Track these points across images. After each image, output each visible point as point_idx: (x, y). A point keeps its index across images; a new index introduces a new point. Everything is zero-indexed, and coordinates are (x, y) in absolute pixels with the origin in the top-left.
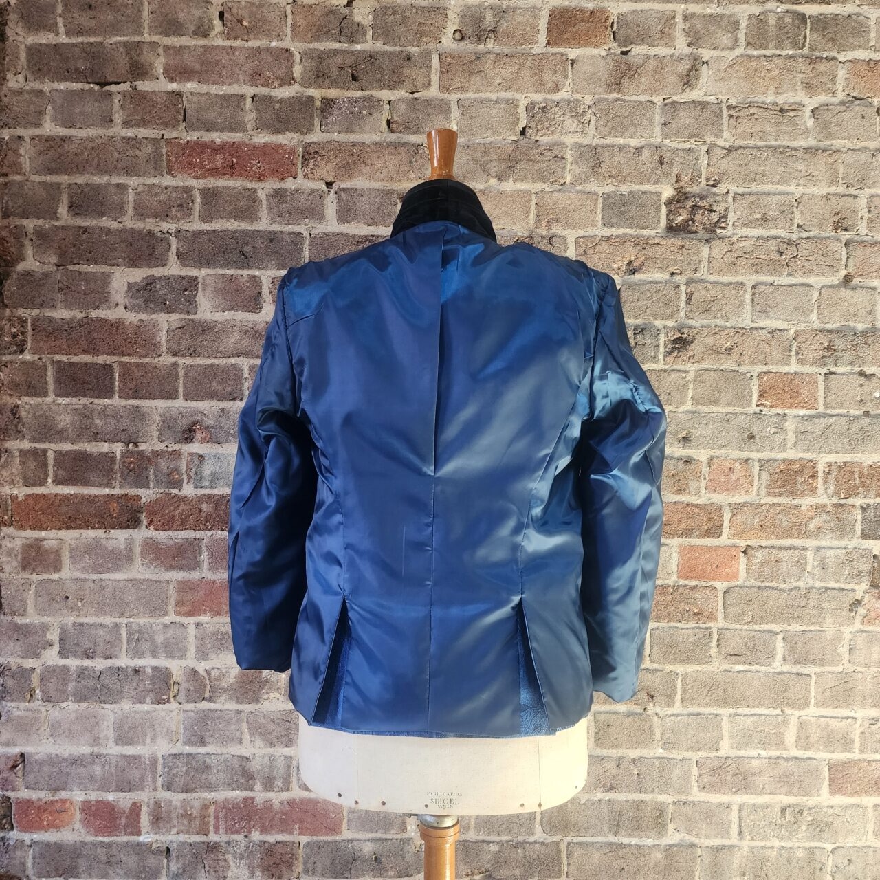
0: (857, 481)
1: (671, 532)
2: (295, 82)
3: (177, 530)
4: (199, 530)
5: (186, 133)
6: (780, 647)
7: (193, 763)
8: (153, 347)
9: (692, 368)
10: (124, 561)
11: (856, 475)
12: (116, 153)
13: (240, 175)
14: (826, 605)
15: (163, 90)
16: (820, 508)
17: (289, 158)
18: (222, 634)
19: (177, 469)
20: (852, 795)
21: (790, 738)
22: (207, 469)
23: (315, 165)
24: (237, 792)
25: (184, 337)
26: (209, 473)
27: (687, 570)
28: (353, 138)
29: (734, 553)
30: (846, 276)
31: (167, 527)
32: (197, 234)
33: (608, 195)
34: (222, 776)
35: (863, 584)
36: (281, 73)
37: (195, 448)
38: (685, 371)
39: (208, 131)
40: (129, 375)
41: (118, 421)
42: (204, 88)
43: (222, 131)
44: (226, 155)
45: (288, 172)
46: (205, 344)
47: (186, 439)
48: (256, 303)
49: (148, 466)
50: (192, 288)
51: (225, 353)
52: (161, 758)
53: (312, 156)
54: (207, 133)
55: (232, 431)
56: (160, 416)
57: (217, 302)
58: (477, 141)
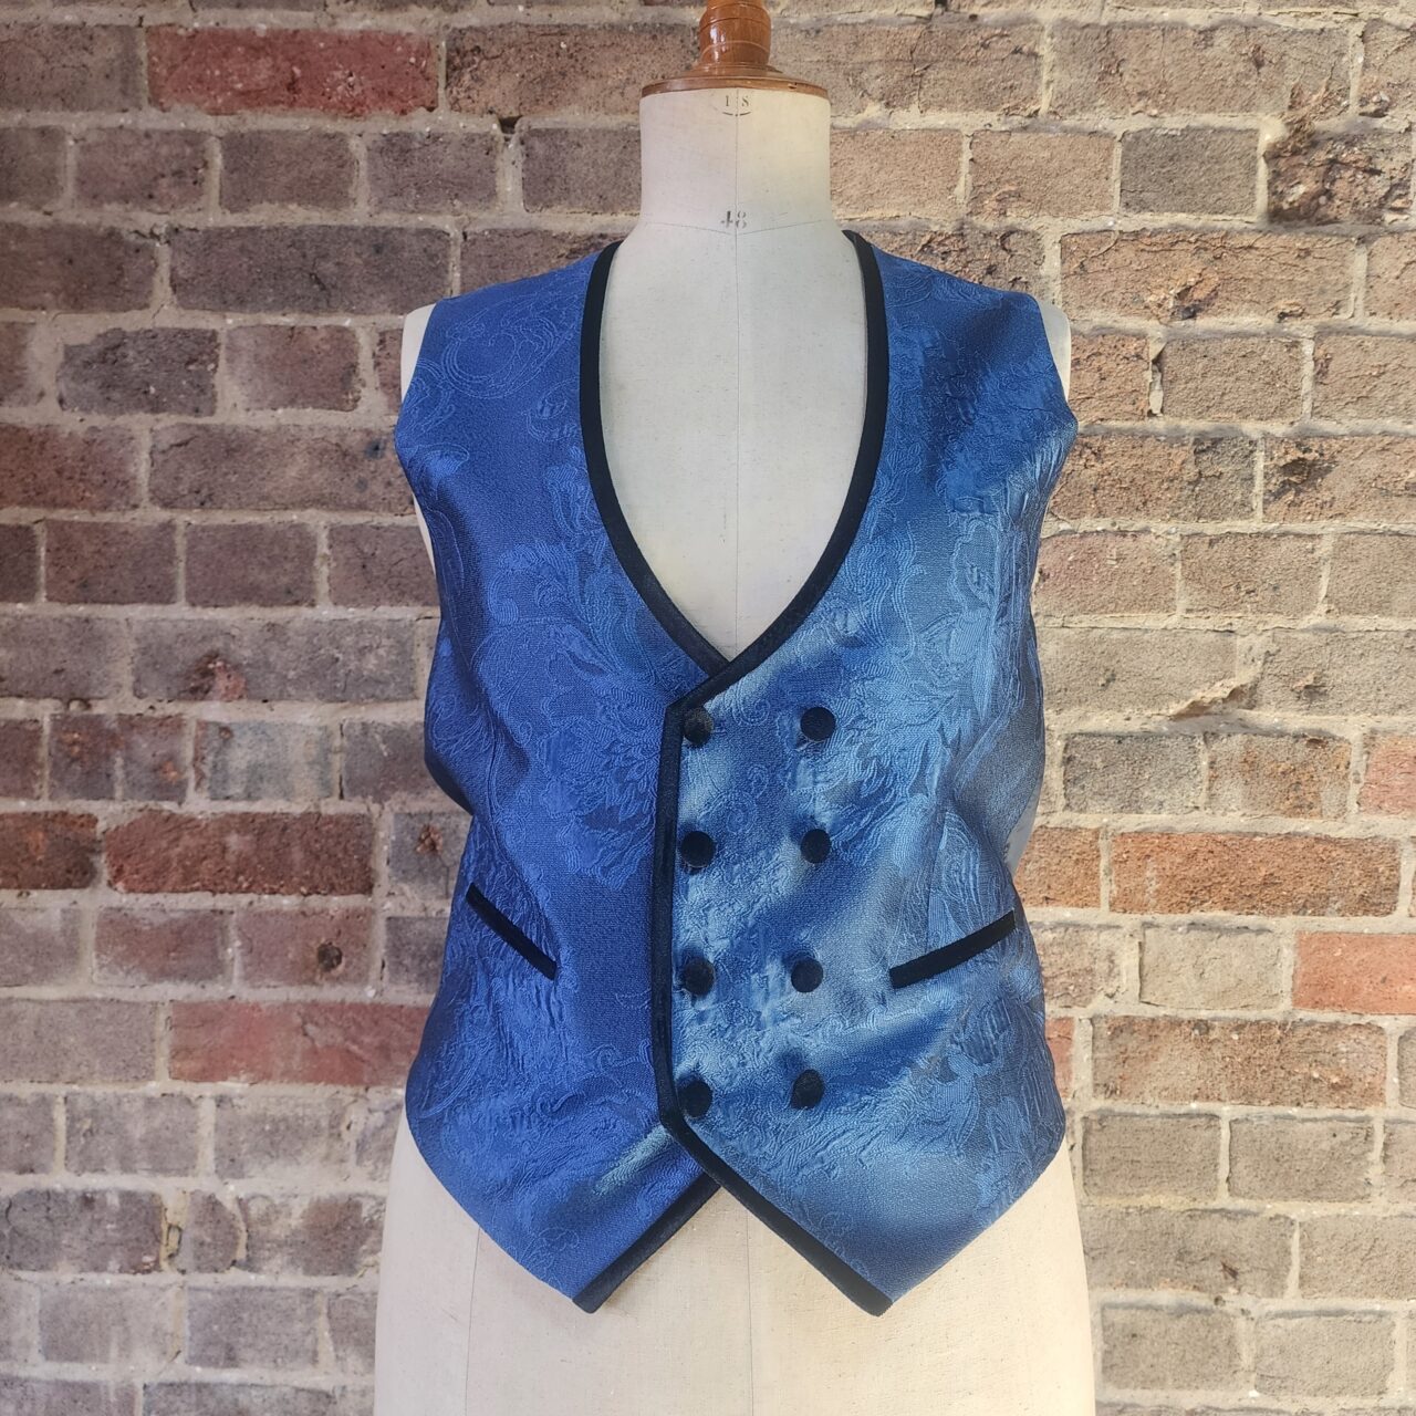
1: (1279, 902)
3: (174, 891)
4: (222, 892)
5: (190, 14)
7: (212, 1404)
8: (120, 488)
9: (1330, 528)
10: (61, 960)
12: (39, 62)
13: (311, 104)
17: (417, 65)
18: (273, 1121)
19: (172, 758)
22: (240, 757)
23: (476, 79)
25: (188, 466)
26: (243, 765)
27: (1314, 989)
28: (560, 16)
31: (152, 885)
32: (216, 237)
37: (213, 711)
38: (1312, 537)
39: (239, 6)
40: (69, 550)
41: (46, 652)
43: (270, 5)
44: (279, 61)
45: (415, 97)
46: (233, 480)
47: (194, 690)
48: (343, 389)
49: (112, 750)
50: (205, 357)
51: (277, 500)
52: (141, 1392)
53: (468, 58)
54: (236, 11)
55: (292, 674)
56: (137, 639)
57: (260, 387)
58: (839, 19)
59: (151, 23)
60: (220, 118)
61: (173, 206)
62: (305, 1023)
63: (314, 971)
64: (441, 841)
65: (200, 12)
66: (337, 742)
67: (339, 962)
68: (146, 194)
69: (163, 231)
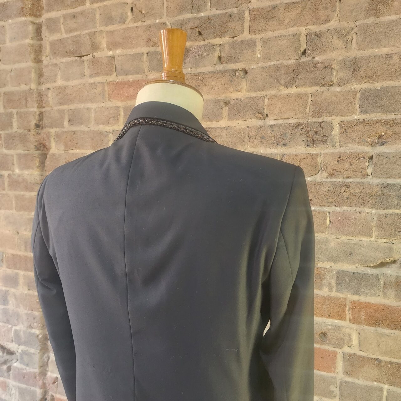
12: (86, 92)
15: (106, 56)
33: (365, 91)
39: (126, 75)
42: (124, 52)
43: (132, 74)
58: (273, 63)
59: (108, 81)
60: (123, 103)
61: (113, 125)
65: (118, 77)
68: (108, 122)
69: (111, 131)
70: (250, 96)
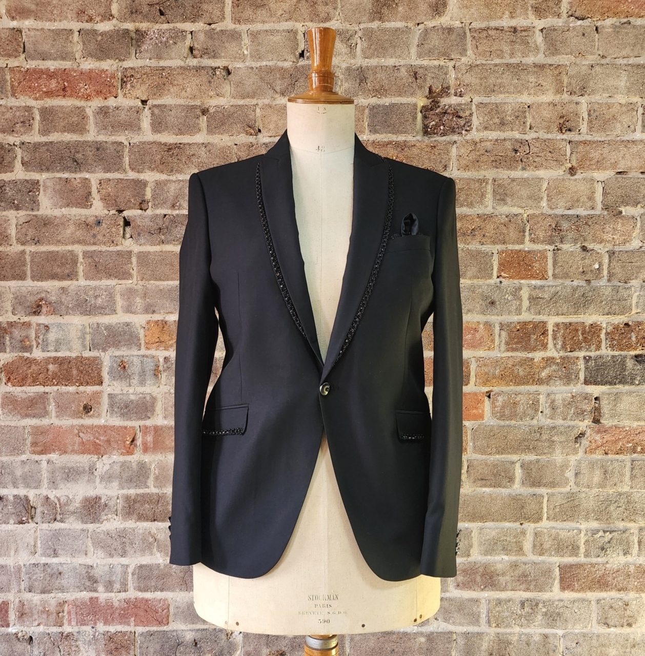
0: (581, 337)
2: (114, 17)
3: (29, 386)
4: (47, 386)
5: (26, 62)
6: (518, 472)
7: (49, 570)
8: (5, 238)
11: (580, 333)
13: (71, 96)
14: (555, 438)
15: (6, 27)
16: (549, 361)
17: (110, 81)
18: (68, 468)
19: (27, 337)
20: (579, 591)
21: (527, 545)
22: (52, 336)
23: (132, 86)
24: (85, 592)
25: (30, 230)
26: (54, 340)
28: (162, 63)
29: (480, 398)
30: (570, 168)
31: (21, 384)
32: (37, 146)
33: (373, 107)
34: (72, 581)
35: (586, 421)
36: (102, 10)
37: (42, 319)
39: (43, 60)
42: (39, 24)
43: (55, 59)
44: (59, 80)
45: (110, 93)
46: (47, 235)
47: (35, 313)
48: (86, 201)
49: (5, 334)
50: (35, 190)
51: (63, 242)
52: (23, 567)
53: (128, 79)
54: (43, 61)
55: (70, 305)
56: (13, 294)
57: (55, 200)
58: (264, 63)
59: (11, 66)
60: (38, 101)
61: (21, 135)
62: (79, 433)
63: (82, 414)
64: (127, 366)
65: (29, 61)
66: (88, 330)
67: (91, 411)
68: (12, 130)
69: (18, 143)
70: (236, 104)
